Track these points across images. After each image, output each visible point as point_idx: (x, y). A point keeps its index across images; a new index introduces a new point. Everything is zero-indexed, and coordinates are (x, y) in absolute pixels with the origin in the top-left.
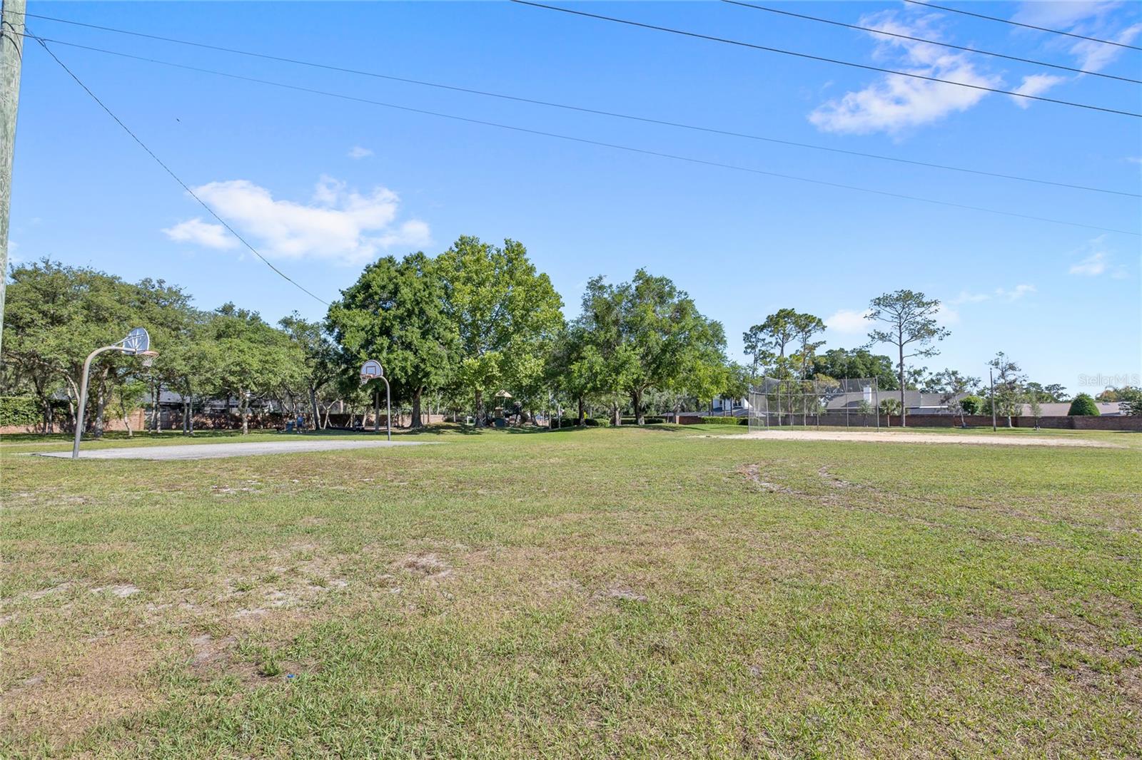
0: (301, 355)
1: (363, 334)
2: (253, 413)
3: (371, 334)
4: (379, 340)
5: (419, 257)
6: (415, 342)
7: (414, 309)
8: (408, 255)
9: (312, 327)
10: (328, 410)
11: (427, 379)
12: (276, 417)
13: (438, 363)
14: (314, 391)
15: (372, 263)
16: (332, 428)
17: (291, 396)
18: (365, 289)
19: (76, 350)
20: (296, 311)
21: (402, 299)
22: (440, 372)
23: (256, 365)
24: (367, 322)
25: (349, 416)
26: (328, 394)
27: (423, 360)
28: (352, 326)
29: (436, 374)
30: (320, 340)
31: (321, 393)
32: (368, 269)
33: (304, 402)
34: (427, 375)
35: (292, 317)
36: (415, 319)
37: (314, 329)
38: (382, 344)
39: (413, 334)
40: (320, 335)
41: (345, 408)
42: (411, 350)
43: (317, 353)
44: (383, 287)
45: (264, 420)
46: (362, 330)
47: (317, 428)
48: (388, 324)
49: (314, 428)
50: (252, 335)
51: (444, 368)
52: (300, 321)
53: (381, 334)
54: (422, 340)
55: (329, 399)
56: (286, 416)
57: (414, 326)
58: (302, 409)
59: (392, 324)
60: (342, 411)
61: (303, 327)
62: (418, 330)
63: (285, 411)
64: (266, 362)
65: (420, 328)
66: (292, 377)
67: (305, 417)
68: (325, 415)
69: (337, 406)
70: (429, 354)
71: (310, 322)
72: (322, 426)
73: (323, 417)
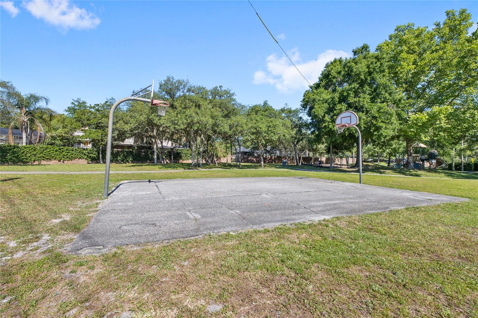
0: (289, 124)
1: (326, 105)
2: (271, 156)
3: (332, 103)
4: (338, 107)
5: (364, 47)
6: (366, 106)
7: (366, 79)
8: (355, 48)
9: (295, 111)
10: (302, 155)
11: (378, 132)
12: (279, 158)
13: (387, 120)
14: (295, 145)
15: (330, 61)
16: (304, 165)
17: (285, 148)
18: (326, 78)
19: (176, 122)
20: (286, 104)
21: (358, 72)
22: (389, 126)
23: (264, 129)
24: (329, 96)
25: (311, 158)
26: (302, 147)
27: (375, 118)
28: (319, 100)
29: (386, 128)
30: (298, 117)
31: (299, 147)
32: (327, 66)
33: (291, 151)
34: (378, 129)
35: (284, 107)
36: (367, 88)
37: (296, 112)
38: (341, 109)
39: (365, 99)
40: (298, 115)
41: (309, 154)
42: (363, 112)
43: (297, 125)
44: (339, 73)
45: (275, 159)
46: (325, 103)
47: (297, 164)
48: (345, 94)
49: (296, 164)
50: (263, 113)
51: (392, 123)
52: (288, 109)
53: (340, 102)
54: (371, 103)
55: (302, 150)
56: (283, 158)
57: (365, 93)
58: (290, 154)
59: (348, 93)
60: (307, 156)
61: (290, 111)
62: (369, 96)
63: (283, 155)
64: (269, 127)
65: (369, 94)
66: (284, 136)
67: (291, 158)
68: (301, 157)
69: (305, 153)
70: (380, 112)
71: (293, 109)
72: (299, 163)
73: (300, 158)
